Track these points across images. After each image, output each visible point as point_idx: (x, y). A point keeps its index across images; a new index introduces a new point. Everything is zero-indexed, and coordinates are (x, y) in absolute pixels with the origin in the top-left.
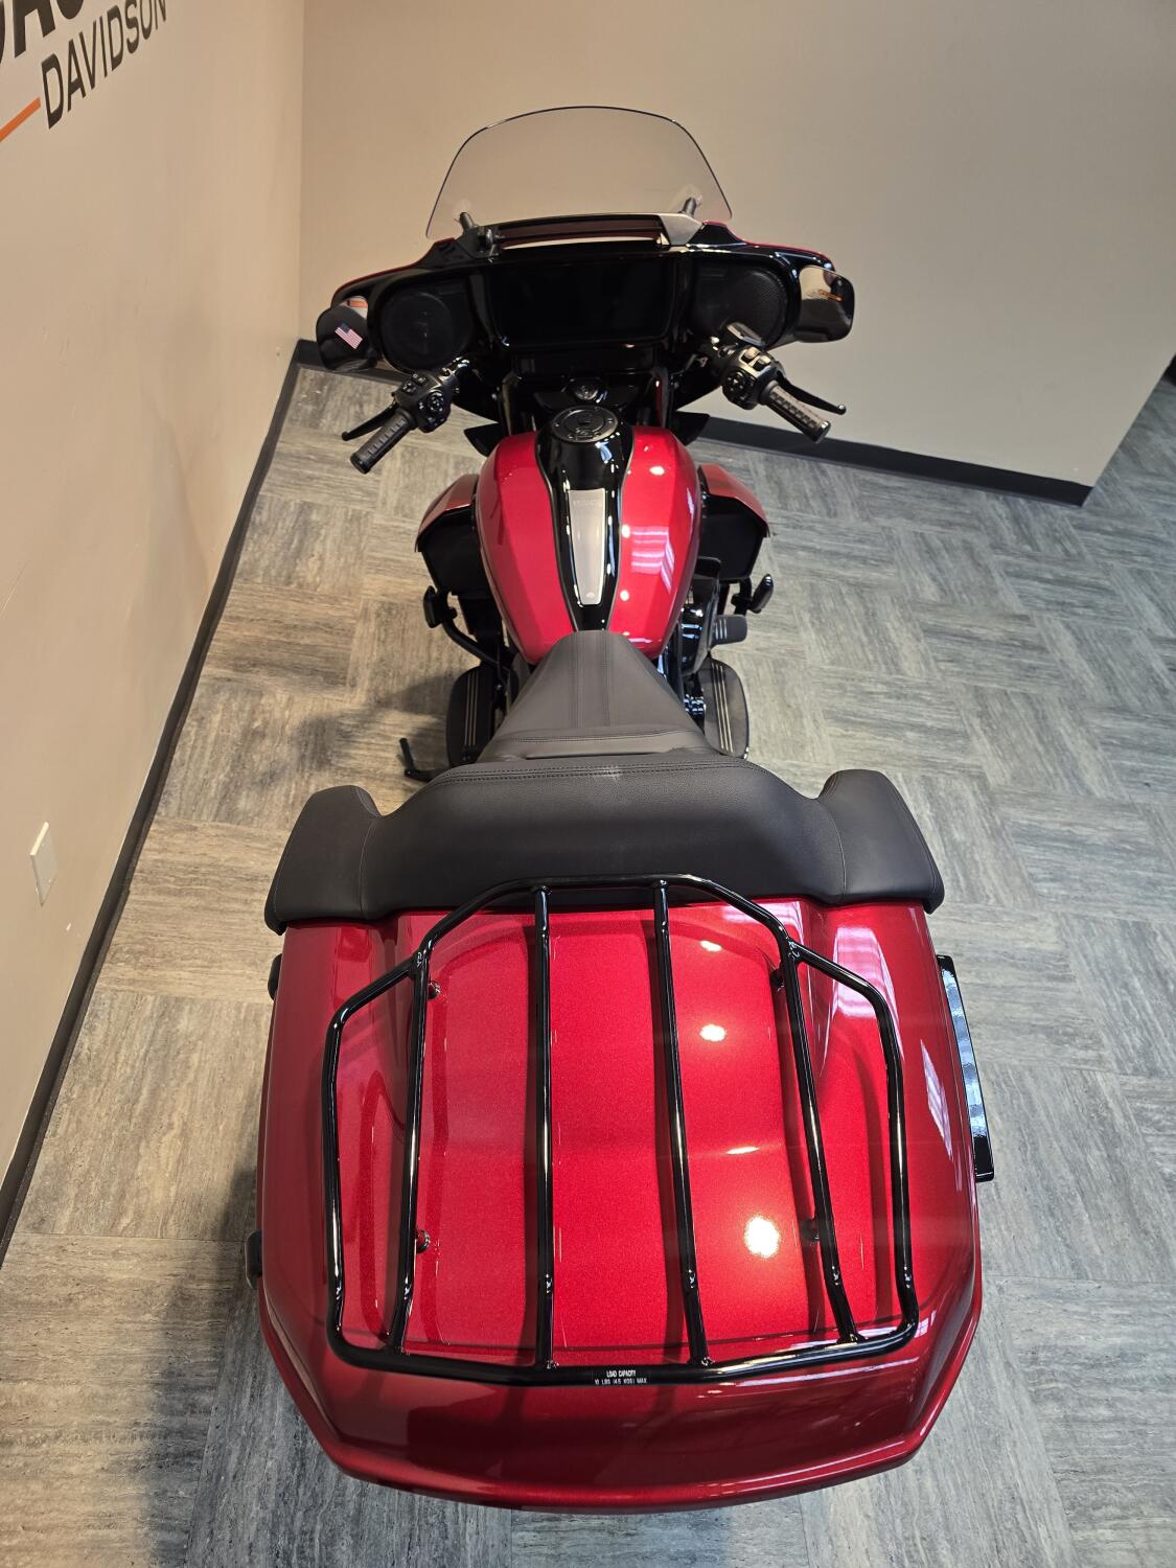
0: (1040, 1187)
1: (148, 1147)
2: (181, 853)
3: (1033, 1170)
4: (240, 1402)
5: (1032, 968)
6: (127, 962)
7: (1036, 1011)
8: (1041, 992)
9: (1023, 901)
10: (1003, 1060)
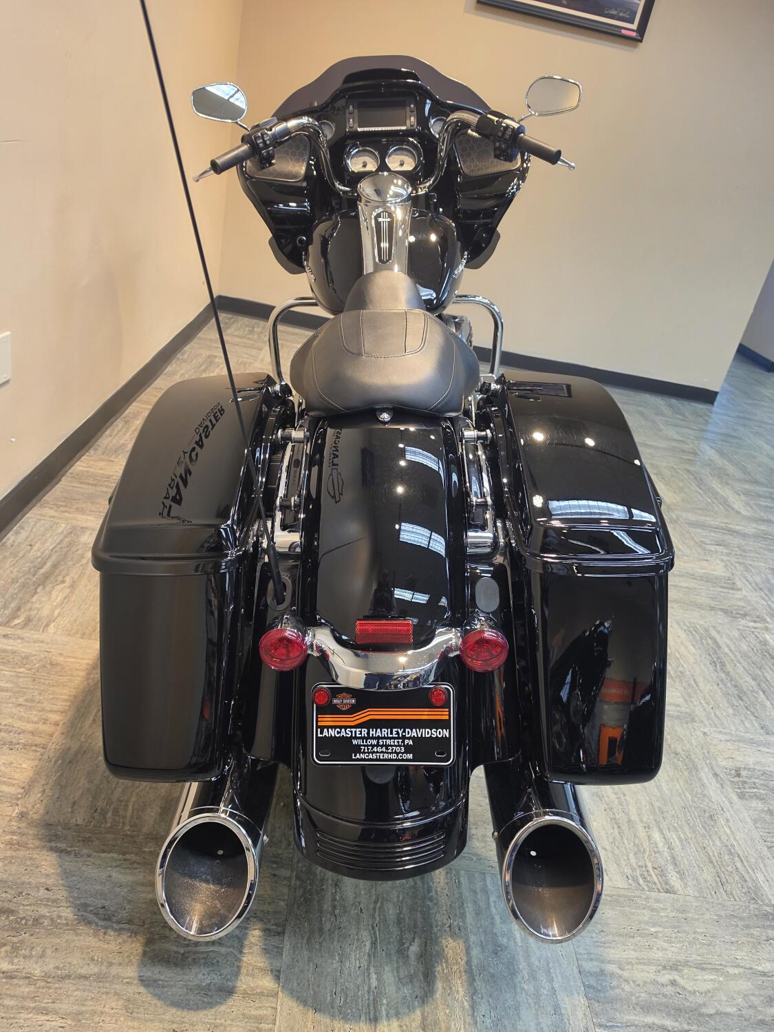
0: (729, 685)
1: (44, 589)
2: (101, 469)
3: (723, 676)
4: (84, 722)
5: (707, 581)
6: (51, 508)
7: (714, 601)
8: (716, 593)
9: (698, 552)
10: (692, 620)
